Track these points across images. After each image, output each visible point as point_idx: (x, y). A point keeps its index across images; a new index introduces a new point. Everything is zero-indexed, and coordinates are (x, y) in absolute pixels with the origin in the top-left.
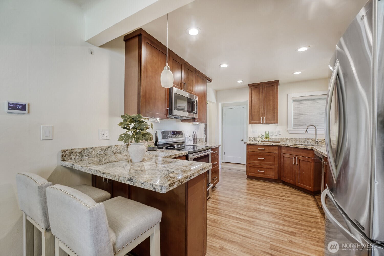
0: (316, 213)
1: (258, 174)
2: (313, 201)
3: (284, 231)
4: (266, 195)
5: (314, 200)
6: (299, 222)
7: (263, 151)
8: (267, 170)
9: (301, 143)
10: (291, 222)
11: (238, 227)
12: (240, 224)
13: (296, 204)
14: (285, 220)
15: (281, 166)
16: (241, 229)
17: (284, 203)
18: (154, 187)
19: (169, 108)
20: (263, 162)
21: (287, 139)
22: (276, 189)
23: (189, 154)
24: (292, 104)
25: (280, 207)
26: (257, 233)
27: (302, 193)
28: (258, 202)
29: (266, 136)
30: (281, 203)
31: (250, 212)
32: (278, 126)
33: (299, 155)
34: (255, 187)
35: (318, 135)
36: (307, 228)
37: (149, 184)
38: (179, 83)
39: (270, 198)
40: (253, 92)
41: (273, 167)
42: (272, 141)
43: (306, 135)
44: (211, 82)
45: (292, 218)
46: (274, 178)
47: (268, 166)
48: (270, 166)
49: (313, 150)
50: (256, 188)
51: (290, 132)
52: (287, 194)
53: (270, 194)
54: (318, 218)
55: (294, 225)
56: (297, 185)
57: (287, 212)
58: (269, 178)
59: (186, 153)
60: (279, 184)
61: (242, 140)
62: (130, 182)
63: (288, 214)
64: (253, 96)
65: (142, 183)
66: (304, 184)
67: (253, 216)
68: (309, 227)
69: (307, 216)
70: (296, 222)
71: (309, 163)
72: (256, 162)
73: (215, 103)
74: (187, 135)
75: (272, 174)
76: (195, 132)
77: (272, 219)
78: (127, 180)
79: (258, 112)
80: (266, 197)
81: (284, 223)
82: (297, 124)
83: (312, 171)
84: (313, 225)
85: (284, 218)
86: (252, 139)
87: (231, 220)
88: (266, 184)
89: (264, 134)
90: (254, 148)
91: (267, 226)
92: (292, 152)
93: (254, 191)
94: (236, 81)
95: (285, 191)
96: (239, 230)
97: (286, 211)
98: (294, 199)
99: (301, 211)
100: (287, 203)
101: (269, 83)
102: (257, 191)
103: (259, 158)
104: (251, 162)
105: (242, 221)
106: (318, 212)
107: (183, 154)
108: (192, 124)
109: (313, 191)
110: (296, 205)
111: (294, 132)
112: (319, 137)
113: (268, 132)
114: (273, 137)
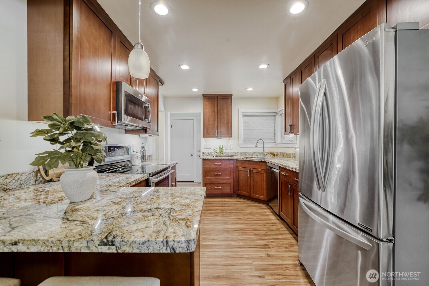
0: (274, 220)
1: (215, 191)
2: (267, 210)
3: (259, 246)
4: (228, 211)
5: (267, 208)
6: (266, 233)
7: (219, 166)
8: (224, 185)
9: (251, 156)
10: (260, 234)
11: (216, 257)
12: (217, 251)
13: (257, 215)
14: (255, 234)
15: (237, 179)
16: (219, 257)
17: (247, 217)
18: (171, 246)
19: (116, 112)
20: (219, 178)
21: (238, 153)
22: (234, 204)
23: (151, 177)
24: (242, 119)
25: (245, 221)
26: (237, 256)
27: (256, 203)
28: (223, 221)
29: (220, 151)
30: (245, 217)
31: (221, 234)
32: (230, 140)
33: (253, 168)
34: (214, 205)
35: (265, 149)
36: (274, 237)
37: (158, 242)
38: (128, 78)
39: (232, 214)
40: (208, 103)
41: (229, 181)
42: (226, 155)
43: (256, 148)
44: (163, 85)
45: (259, 231)
46: (230, 193)
47: (224, 181)
48: (227, 181)
49: (266, 162)
50: (216, 207)
51: (241, 146)
52: (245, 207)
53: (232, 210)
54: (277, 225)
55: (264, 237)
56: (251, 197)
57: (253, 226)
58: (226, 193)
59: (147, 176)
60: (234, 198)
61: (192, 155)
62: (108, 247)
63: (254, 227)
64: (208, 107)
65: (141, 243)
66: (257, 194)
67: (225, 238)
68: (275, 235)
69: (269, 225)
70: (263, 233)
71: (262, 175)
72: (212, 178)
73: (163, 112)
74: (134, 151)
75: (228, 190)
76: (144, 147)
77: (244, 237)
78: (99, 245)
79: (212, 125)
80: (228, 214)
81: (255, 237)
82: (246, 139)
83: (264, 182)
84: (277, 232)
85: (253, 232)
86: (206, 154)
87: (205, 250)
88: (223, 200)
89: (218, 149)
90: (210, 163)
91: (242, 245)
92: (247, 166)
93: (216, 210)
94: (192, 89)
95: (242, 204)
96: (219, 260)
97: (251, 224)
98: (253, 210)
99: (263, 221)
100: (249, 216)
101: (223, 96)
102: (218, 210)
103: (215, 174)
104: (207, 178)
105: (217, 248)
106: (275, 219)
107: (144, 177)
108: (138, 136)
109: (266, 200)
110: (257, 217)
111: (244, 146)
112: (267, 150)
113: (222, 146)
114: (226, 151)
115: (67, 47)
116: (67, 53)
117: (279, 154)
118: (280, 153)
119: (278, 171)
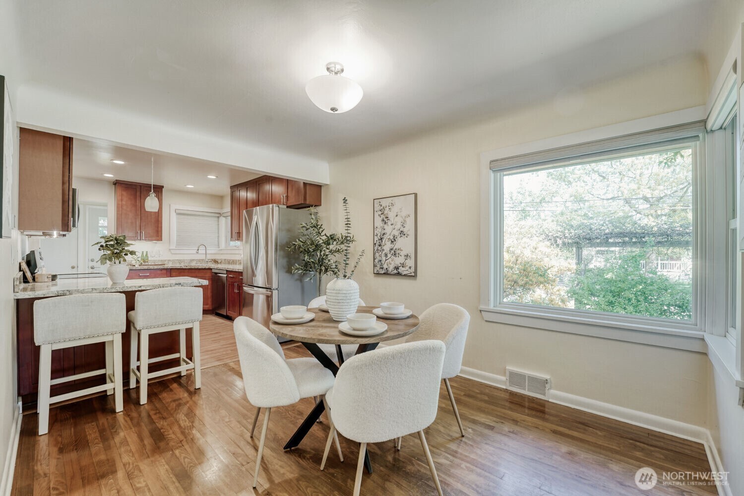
21: (169, 260)
24: (175, 217)
29: (144, 258)
40: (124, 193)
42: (152, 264)
43: (197, 255)
49: (211, 269)
51: (173, 252)
64: (125, 199)
79: (132, 223)
82: (181, 242)
89: (140, 255)
94: (103, 174)
111: (178, 252)
112: (209, 257)
113: (147, 252)
114: (153, 259)
115: (67, 174)
116: (67, 179)
117: (223, 261)
118: (225, 259)
119: (225, 275)
